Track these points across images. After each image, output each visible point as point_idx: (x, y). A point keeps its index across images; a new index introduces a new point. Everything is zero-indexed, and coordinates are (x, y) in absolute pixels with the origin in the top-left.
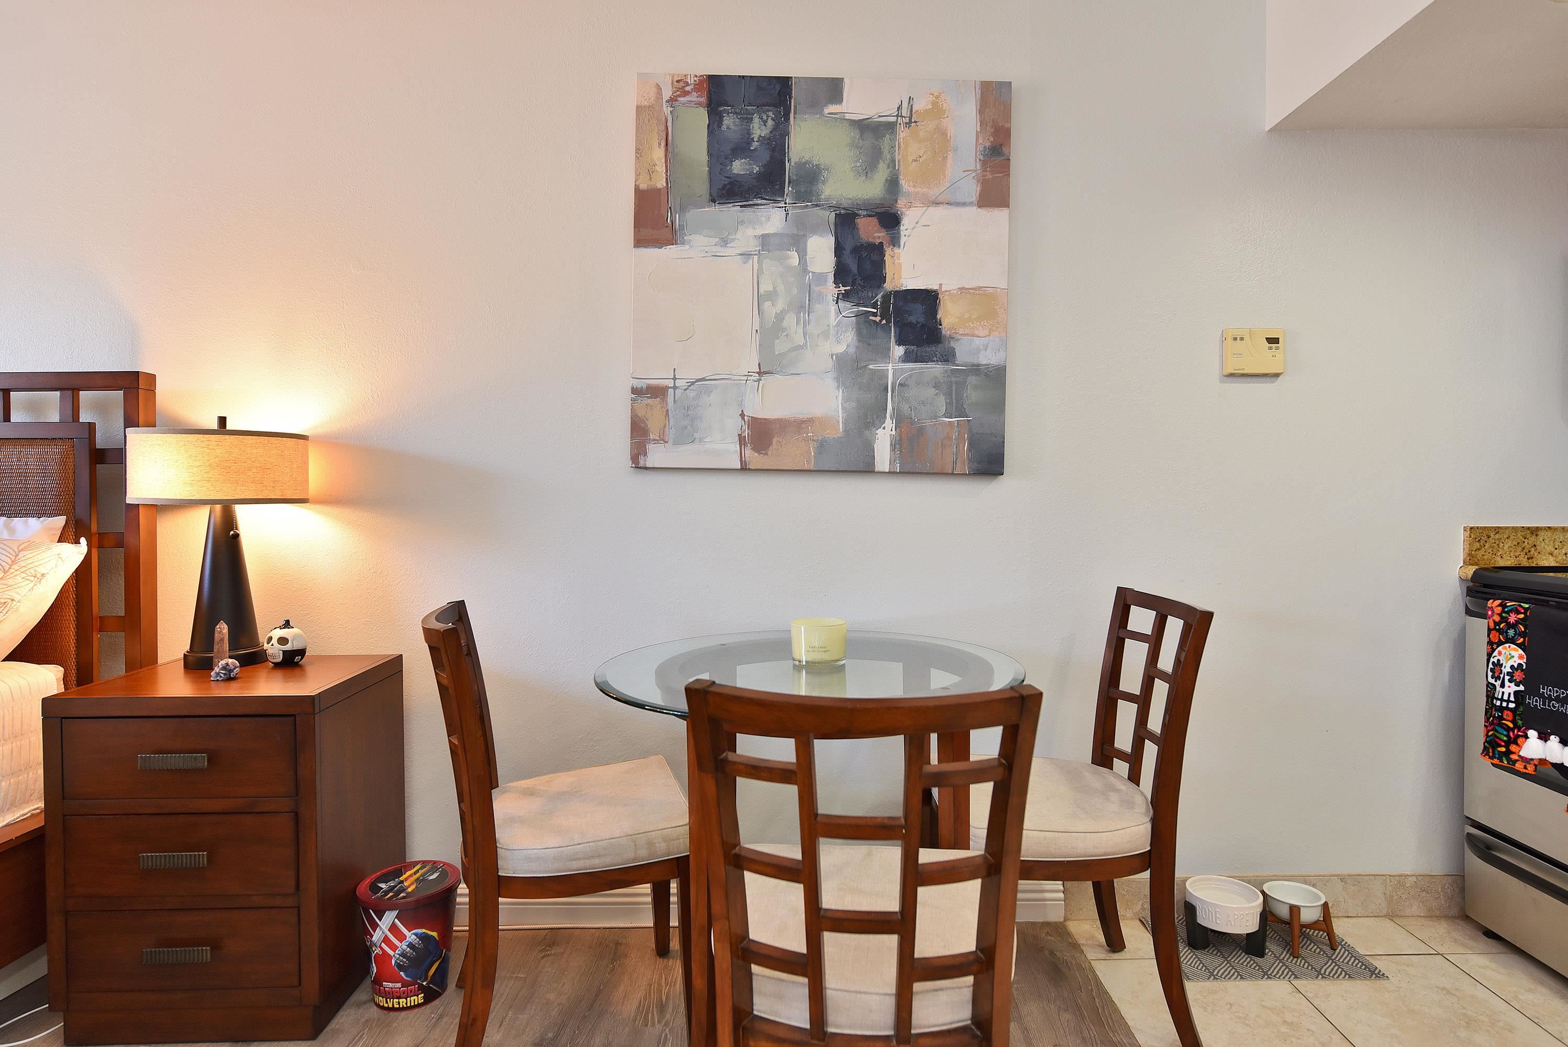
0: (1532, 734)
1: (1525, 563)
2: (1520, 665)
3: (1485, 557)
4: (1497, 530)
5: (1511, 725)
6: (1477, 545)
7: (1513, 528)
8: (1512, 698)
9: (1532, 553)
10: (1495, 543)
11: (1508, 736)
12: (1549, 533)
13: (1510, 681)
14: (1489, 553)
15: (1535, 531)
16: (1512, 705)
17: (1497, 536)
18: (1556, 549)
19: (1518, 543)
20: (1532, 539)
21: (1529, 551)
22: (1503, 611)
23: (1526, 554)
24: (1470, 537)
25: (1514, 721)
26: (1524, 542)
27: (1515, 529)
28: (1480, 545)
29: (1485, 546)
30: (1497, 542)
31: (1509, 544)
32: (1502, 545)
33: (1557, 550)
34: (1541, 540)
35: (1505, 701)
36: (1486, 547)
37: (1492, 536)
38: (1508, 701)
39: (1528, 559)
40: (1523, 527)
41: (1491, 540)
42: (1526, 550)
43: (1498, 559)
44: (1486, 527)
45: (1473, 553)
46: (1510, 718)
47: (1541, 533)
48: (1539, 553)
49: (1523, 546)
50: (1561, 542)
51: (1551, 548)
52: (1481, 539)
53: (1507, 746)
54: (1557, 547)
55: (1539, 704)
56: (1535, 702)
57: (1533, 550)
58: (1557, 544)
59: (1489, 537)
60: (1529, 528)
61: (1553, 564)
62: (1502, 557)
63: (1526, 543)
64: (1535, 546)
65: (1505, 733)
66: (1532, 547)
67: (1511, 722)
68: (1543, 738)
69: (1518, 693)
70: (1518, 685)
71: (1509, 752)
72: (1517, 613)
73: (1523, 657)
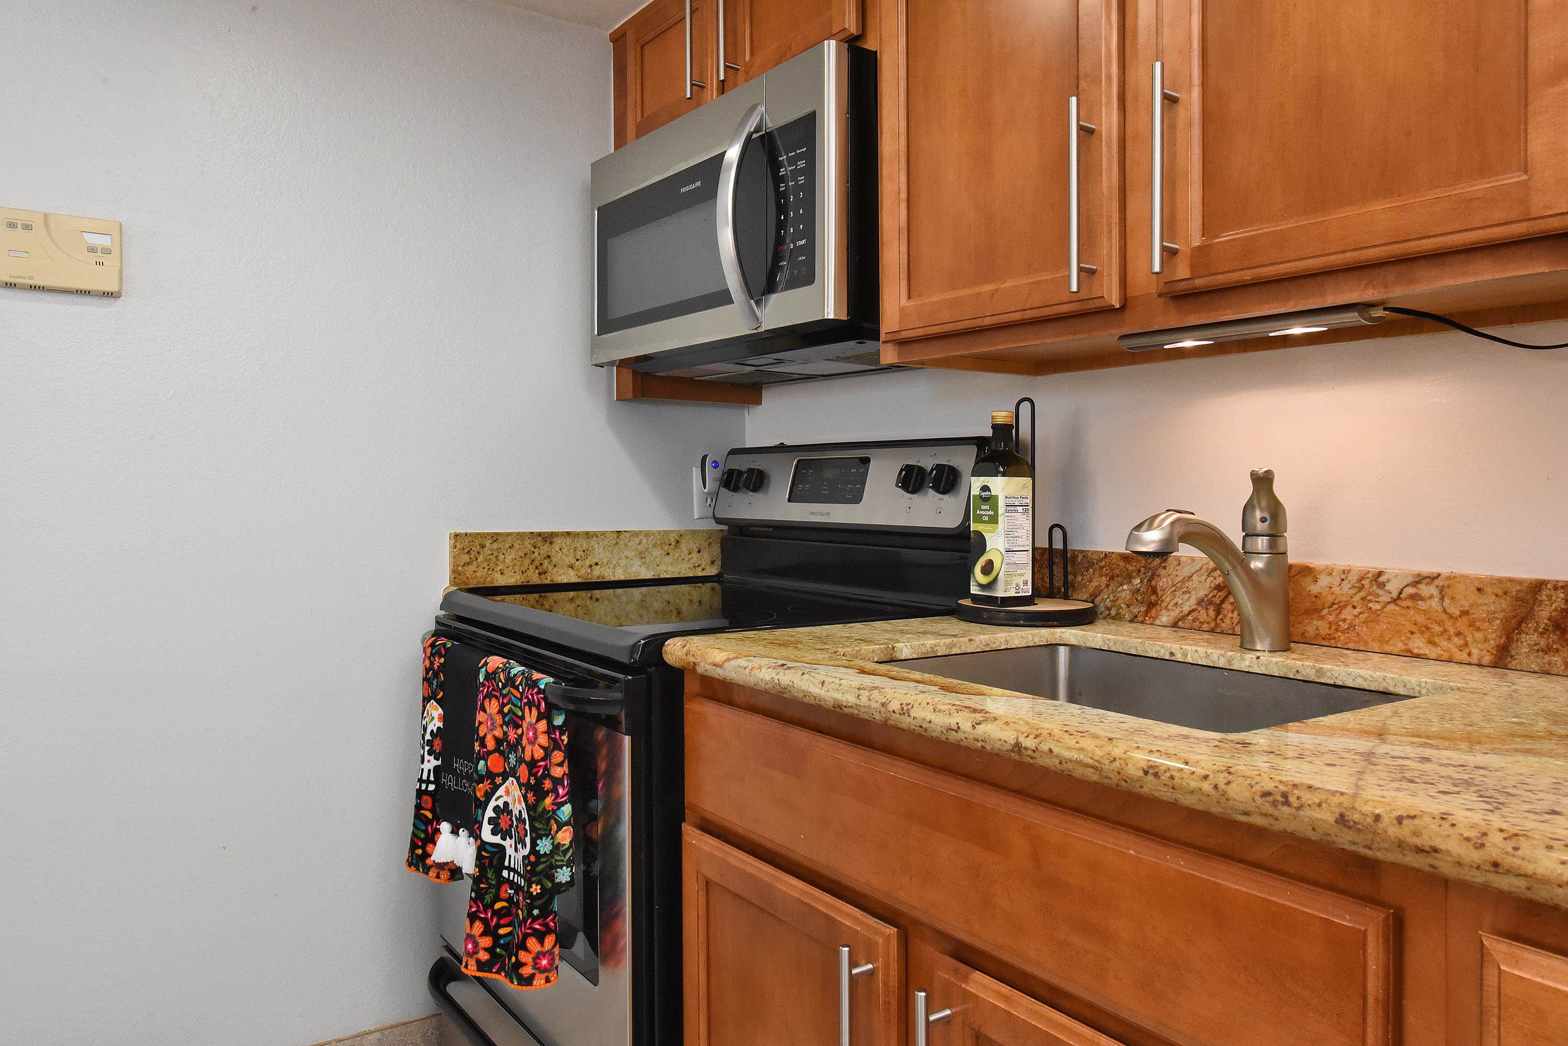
0: (445, 827)
1: (535, 579)
2: (439, 729)
3: (479, 574)
4: (495, 537)
5: (430, 815)
6: (466, 558)
7: (518, 534)
8: (432, 778)
9: (545, 566)
10: (492, 554)
11: (425, 832)
12: (568, 540)
13: (430, 754)
14: (484, 568)
15: (548, 538)
16: (432, 787)
17: (495, 545)
18: (578, 560)
19: (526, 554)
20: (545, 549)
21: (541, 564)
22: (431, 653)
23: (537, 568)
24: (455, 547)
25: (432, 811)
26: (534, 552)
27: (521, 536)
28: (470, 558)
29: (477, 559)
30: (495, 553)
31: (513, 555)
32: (503, 557)
33: (580, 562)
34: (557, 548)
35: (424, 781)
36: (479, 560)
37: (488, 545)
38: (428, 781)
39: (540, 574)
40: (532, 533)
41: (486, 551)
42: (537, 563)
43: (497, 575)
44: (478, 534)
45: (460, 568)
46: (429, 806)
47: (558, 541)
48: (555, 566)
49: (533, 557)
50: (584, 551)
51: (570, 560)
52: (471, 549)
53: (423, 848)
54: (579, 558)
55: (455, 786)
56: (449, 781)
57: (546, 562)
58: (579, 554)
59: (483, 547)
60: (540, 534)
61: (574, 580)
62: (502, 574)
63: (536, 554)
64: (549, 557)
65: (423, 827)
66: (545, 558)
67: (431, 811)
68: (455, 832)
69: (436, 768)
70: (436, 759)
71: (426, 855)
72: (440, 655)
73: (440, 719)
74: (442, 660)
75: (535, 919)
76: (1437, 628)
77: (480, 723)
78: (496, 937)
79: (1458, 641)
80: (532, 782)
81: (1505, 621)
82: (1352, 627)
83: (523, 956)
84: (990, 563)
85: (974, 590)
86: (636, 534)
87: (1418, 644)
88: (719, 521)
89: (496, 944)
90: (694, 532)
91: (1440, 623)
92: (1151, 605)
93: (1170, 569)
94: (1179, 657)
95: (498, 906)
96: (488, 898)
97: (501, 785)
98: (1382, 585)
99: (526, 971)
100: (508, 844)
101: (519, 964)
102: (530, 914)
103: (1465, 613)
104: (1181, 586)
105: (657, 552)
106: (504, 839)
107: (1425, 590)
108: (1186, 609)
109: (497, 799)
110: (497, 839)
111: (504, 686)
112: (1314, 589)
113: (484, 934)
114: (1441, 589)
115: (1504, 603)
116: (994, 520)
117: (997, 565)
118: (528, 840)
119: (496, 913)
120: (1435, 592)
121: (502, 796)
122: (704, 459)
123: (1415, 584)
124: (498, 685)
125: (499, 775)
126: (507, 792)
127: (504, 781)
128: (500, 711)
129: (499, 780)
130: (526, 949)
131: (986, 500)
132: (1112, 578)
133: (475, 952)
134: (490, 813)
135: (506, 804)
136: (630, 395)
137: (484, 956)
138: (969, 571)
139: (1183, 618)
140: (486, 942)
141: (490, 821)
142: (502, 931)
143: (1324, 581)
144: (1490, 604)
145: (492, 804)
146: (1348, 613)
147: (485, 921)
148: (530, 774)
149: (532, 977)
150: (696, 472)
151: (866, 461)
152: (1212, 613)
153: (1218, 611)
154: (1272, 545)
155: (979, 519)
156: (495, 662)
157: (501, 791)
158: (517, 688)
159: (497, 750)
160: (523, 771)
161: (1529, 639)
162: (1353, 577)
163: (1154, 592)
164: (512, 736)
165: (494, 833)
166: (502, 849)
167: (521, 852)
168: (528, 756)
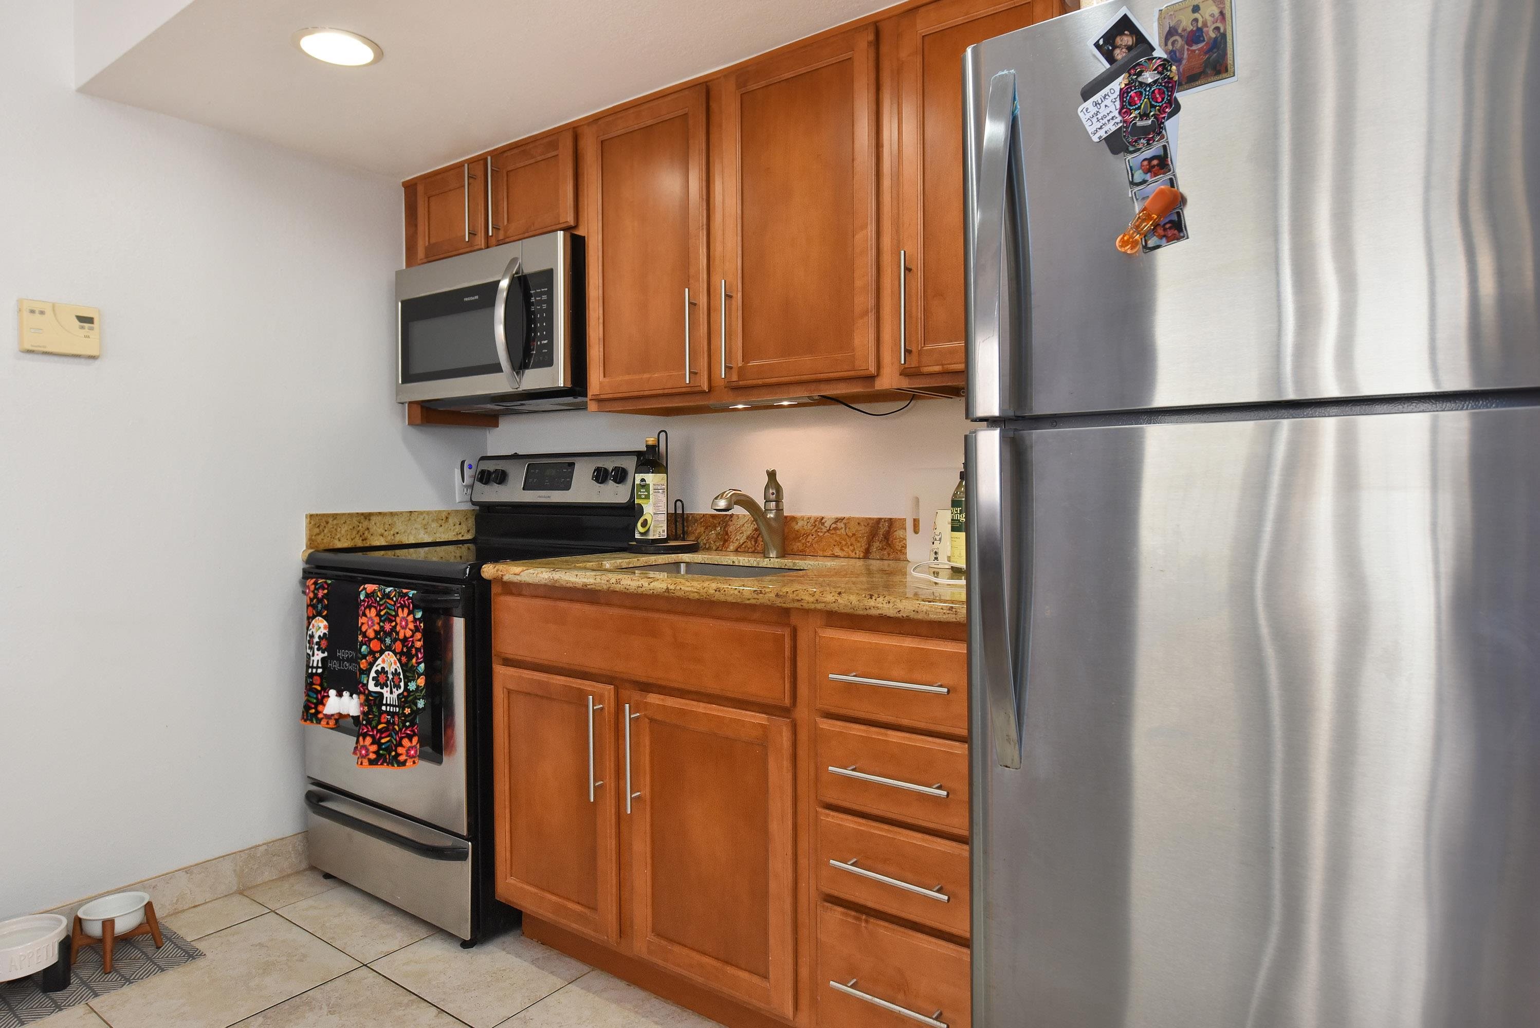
0: (332, 693)
1: (360, 544)
2: (325, 634)
3: (325, 541)
4: (335, 516)
5: (319, 688)
6: (317, 530)
7: (349, 514)
8: (320, 665)
9: (365, 535)
10: (333, 528)
11: (317, 698)
12: (380, 518)
13: (318, 650)
14: (328, 537)
15: (367, 516)
16: (320, 671)
17: (335, 522)
18: (386, 531)
19: (354, 527)
20: (365, 524)
21: (363, 534)
23: (361, 536)
24: (310, 523)
25: (321, 685)
26: (359, 526)
27: (351, 515)
28: (320, 531)
29: (324, 531)
30: (335, 527)
31: (346, 528)
32: (339, 529)
33: (387, 532)
34: (373, 524)
35: (315, 668)
36: (325, 532)
37: (330, 522)
38: (317, 667)
39: (363, 540)
40: (358, 513)
41: (330, 526)
42: (361, 533)
43: (336, 542)
44: (324, 515)
45: (313, 537)
46: (318, 682)
47: (373, 519)
48: (372, 535)
49: (359, 529)
50: (390, 525)
51: (381, 530)
52: (320, 524)
53: (316, 708)
54: (386, 529)
55: (337, 667)
56: (334, 665)
57: (366, 532)
58: (387, 526)
59: (327, 523)
60: (362, 514)
61: (384, 543)
62: (339, 540)
63: (360, 527)
64: (368, 529)
65: (315, 696)
66: (366, 530)
67: (319, 685)
68: (340, 695)
69: (323, 659)
70: (323, 652)
71: (318, 712)
72: (324, 589)
73: (325, 628)
74: (326, 591)
75: (407, 728)
76: (844, 543)
77: (362, 624)
78: (380, 745)
79: (851, 548)
80: (405, 650)
81: (868, 537)
82: (812, 545)
83: (400, 750)
84: (646, 521)
85: (637, 536)
86: (421, 513)
87: (837, 551)
88: (474, 503)
89: (380, 748)
90: (457, 511)
91: (845, 540)
92: (726, 541)
93: (734, 521)
94: (737, 563)
95: (380, 727)
96: (374, 723)
97: (379, 658)
98: (823, 524)
99: (402, 758)
100: (386, 691)
101: (398, 755)
102: (404, 725)
103: (854, 535)
104: (739, 530)
105: (434, 525)
106: (382, 688)
107: (839, 525)
108: (742, 541)
109: (377, 666)
110: (378, 689)
111: (381, 600)
112: (797, 527)
113: (372, 744)
114: (845, 524)
115: (868, 529)
116: (647, 497)
117: (649, 522)
118: (402, 684)
119: (379, 731)
120: (843, 526)
121: (380, 664)
122: (463, 463)
123: (835, 522)
124: (376, 600)
125: (377, 652)
126: (384, 661)
127: (381, 655)
128: (378, 615)
129: (377, 655)
130: (401, 745)
131: (643, 486)
132: (707, 528)
133: (367, 755)
134: (373, 674)
135: (383, 668)
136: (419, 422)
137: (372, 756)
138: (635, 525)
139: (740, 547)
140: (374, 748)
141: (374, 679)
142: (383, 741)
143: (800, 523)
144: (863, 530)
145: (374, 669)
146: (810, 539)
147: (373, 737)
148: (403, 646)
149: (405, 761)
150: (457, 472)
151: (572, 465)
152: (753, 543)
153: (756, 542)
154: (777, 506)
155: (640, 497)
156: (370, 587)
157: (380, 661)
158: (392, 599)
159: (376, 638)
160: (398, 646)
161: (876, 544)
162: (812, 521)
163: (727, 534)
164: (388, 627)
165: (376, 685)
166: (381, 694)
167: (396, 692)
168: (401, 636)
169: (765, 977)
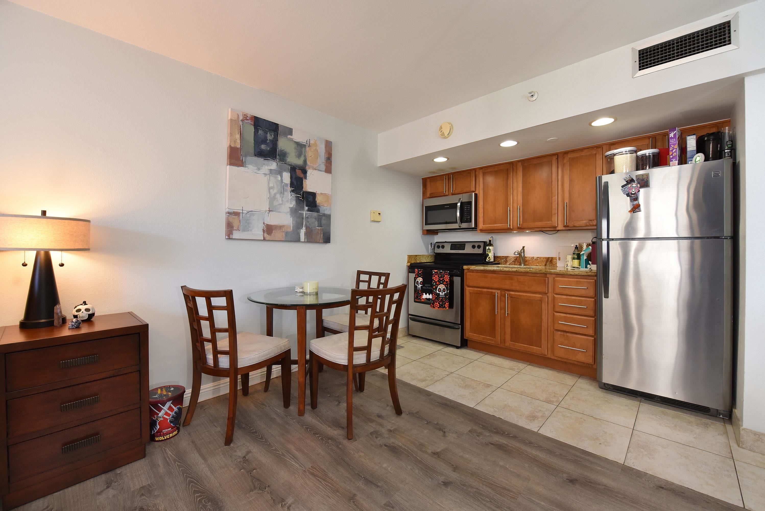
0: (424, 294)
1: (415, 262)
2: (422, 281)
5: (420, 293)
11: (420, 295)
13: (420, 284)
15: (416, 256)
16: (420, 289)
22: (418, 271)
24: (408, 257)
36: (410, 259)
37: (411, 257)
38: (420, 288)
45: (408, 261)
47: (418, 256)
50: (420, 258)
55: (425, 288)
61: (419, 262)
62: (412, 261)
66: (417, 259)
67: (420, 292)
68: (426, 294)
69: (421, 286)
70: (421, 285)
71: (420, 298)
72: (421, 271)
73: (422, 280)
74: (422, 272)
75: (447, 300)
76: (539, 263)
77: (434, 278)
78: (440, 304)
79: (541, 264)
80: (447, 284)
81: (546, 261)
82: (530, 263)
83: (445, 305)
84: (489, 257)
85: (487, 261)
86: (425, 255)
87: (537, 264)
88: (435, 253)
89: (440, 305)
90: (431, 255)
91: (540, 262)
92: (506, 262)
93: (509, 258)
94: (514, 267)
95: (440, 300)
98: (534, 258)
99: (446, 307)
100: (441, 293)
101: (445, 306)
102: (446, 300)
103: (542, 261)
104: (510, 260)
106: (440, 292)
107: (538, 258)
108: (511, 262)
110: (439, 292)
111: (439, 273)
112: (526, 259)
113: (438, 304)
114: (540, 258)
115: (546, 259)
116: (490, 252)
117: (490, 258)
118: (446, 291)
119: (439, 301)
120: (539, 259)
122: (431, 243)
123: (537, 258)
124: (438, 273)
126: (440, 286)
127: (439, 285)
128: (438, 276)
130: (446, 304)
131: (489, 249)
132: (501, 259)
133: (437, 306)
134: (438, 289)
135: (440, 288)
137: (438, 307)
138: (486, 258)
139: (510, 263)
140: (439, 305)
141: (438, 290)
142: (440, 303)
143: (527, 258)
144: (545, 260)
145: (438, 288)
146: (530, 262)
147: (438, 302)
148: (446, 283)
149: (447, 307)
150: (430, 246)
151: (465, 244)
152: (514, 262)
153: (515, 262)
154: (524, 254)
155: (488, 252)
156: (436, 271)
157: (439, 286)
158: (443, 273)
159: (438, 281)
160: (445, 283)
161: (548, 263)
162: (531, 258)
163: (507, 260)
164: (441, 279)
165: (438, 292)
167: (444, 293)
168: (446, 281)
169: (541, 347)
